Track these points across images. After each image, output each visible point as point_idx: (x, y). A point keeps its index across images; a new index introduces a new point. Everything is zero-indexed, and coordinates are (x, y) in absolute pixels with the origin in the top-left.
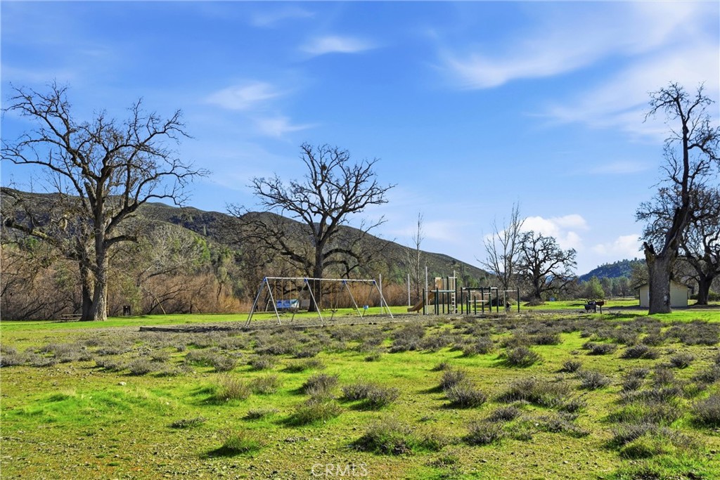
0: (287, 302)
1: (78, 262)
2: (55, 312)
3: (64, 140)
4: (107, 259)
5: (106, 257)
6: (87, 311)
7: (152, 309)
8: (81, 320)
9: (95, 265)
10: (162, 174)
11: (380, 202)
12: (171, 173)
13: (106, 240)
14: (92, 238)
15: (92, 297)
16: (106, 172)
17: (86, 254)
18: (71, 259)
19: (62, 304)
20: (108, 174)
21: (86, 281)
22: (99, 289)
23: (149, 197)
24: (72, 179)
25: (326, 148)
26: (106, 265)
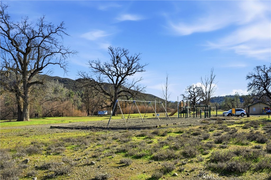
0: (102, 112)
1: (15, 94)
2: (5, 116)
3: (7, 33)
4: (29, 92)
5: (28, 91)
6: (20, 117)
7: (46, 115)
8: (17, 121)
9: (24, 95)
10: (55, 52)
11: (142, 71)
12: (59, 52)
13: (28, 84)
14: (21, 83)
15: (22, 110)
16: (28, 50)
17: (19, 90)
18: (11, 92)
19: (8, 113)
20: (29, 52)
21: (19, 102)
22: (25, 106)
23: (48, 64)
24: (11, 54)
25: (119, 49)
26: (28, 95)
